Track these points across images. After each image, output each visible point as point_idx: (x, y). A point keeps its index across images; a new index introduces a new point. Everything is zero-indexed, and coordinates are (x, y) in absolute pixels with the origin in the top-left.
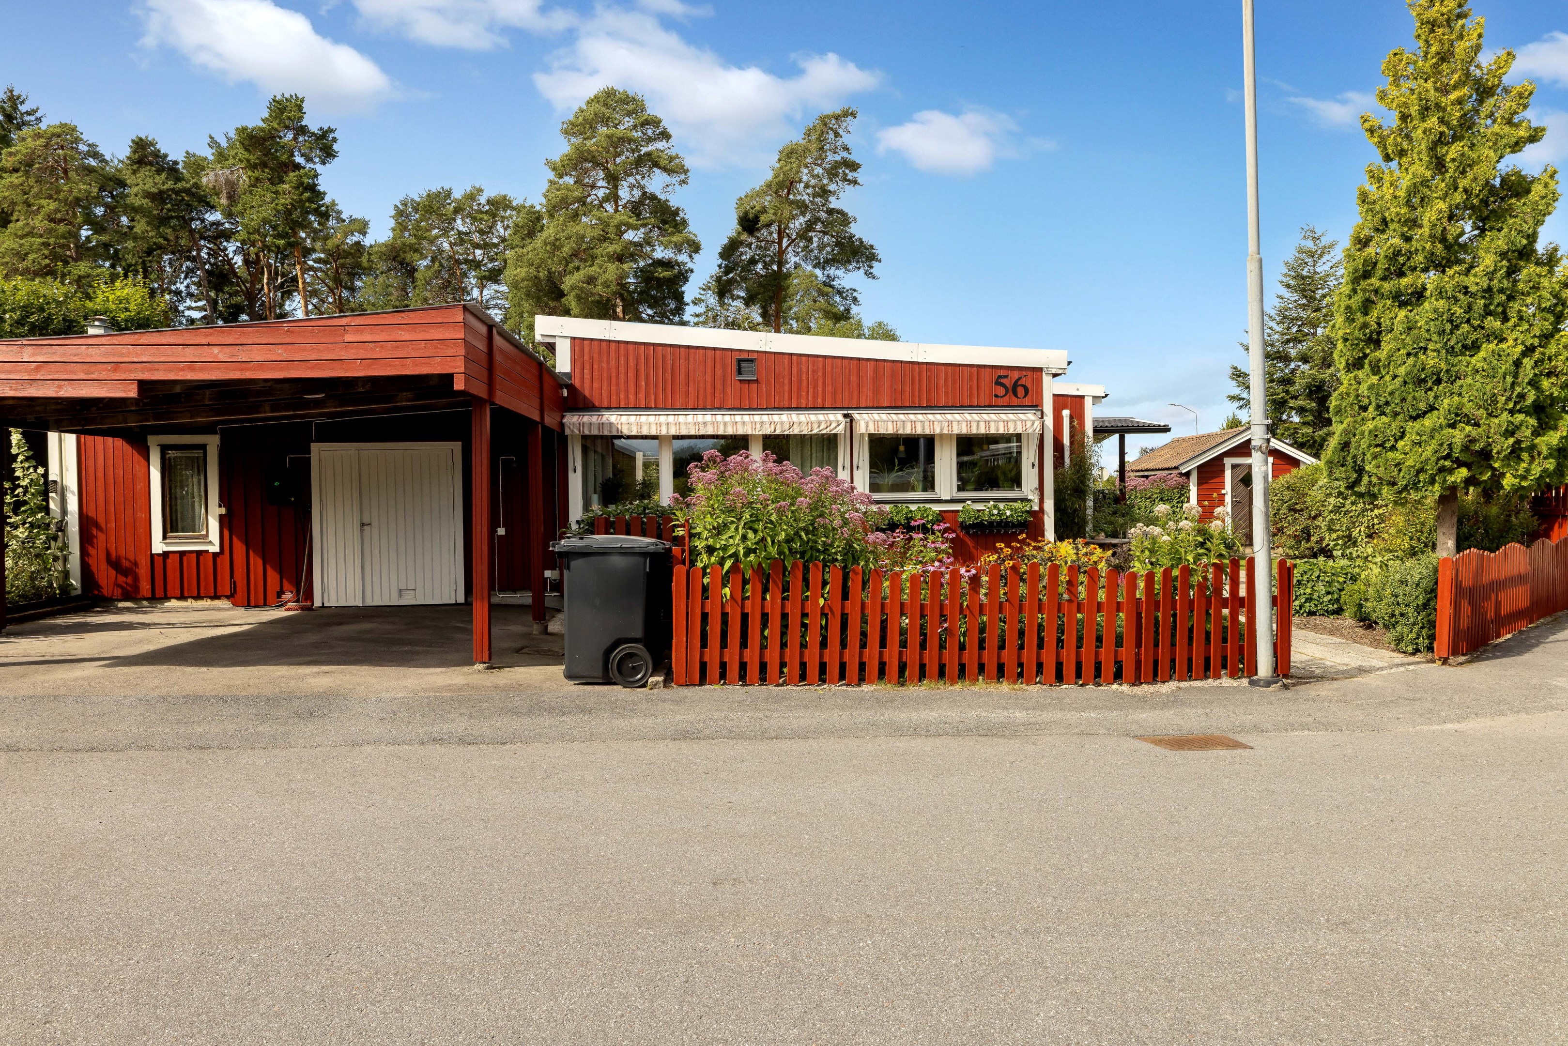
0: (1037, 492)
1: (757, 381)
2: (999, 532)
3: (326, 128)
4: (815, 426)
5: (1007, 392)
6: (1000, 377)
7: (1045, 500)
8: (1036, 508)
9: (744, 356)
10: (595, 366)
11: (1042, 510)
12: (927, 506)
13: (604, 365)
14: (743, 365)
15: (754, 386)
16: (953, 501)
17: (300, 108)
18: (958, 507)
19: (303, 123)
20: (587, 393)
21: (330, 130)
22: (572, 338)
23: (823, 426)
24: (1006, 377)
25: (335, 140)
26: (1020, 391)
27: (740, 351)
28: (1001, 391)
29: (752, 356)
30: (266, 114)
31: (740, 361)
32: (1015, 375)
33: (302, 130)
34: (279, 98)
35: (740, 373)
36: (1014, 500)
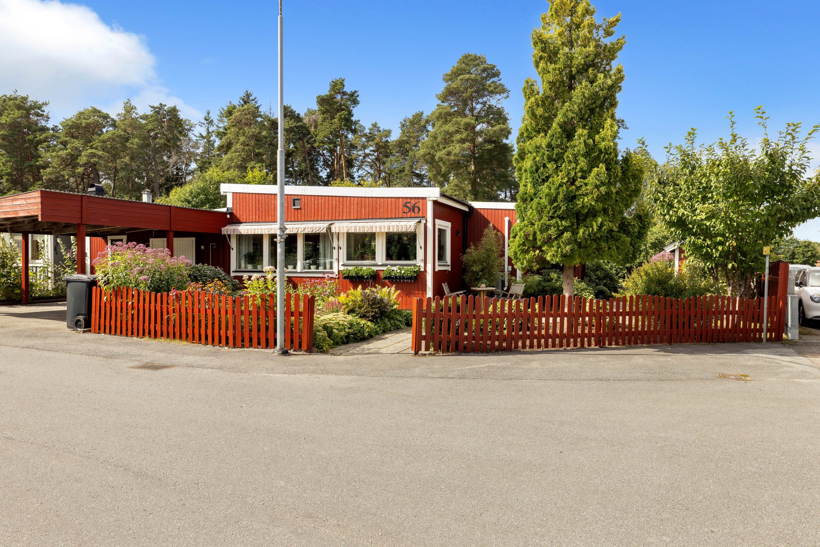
0: (423, 262)
1: (300, 209)
2: (400, 281)
3: (353, 91)
4: (314, 229)
5: (410, 210)
6: (406, 203)
7: (428, 265)
8: (422, 270)
9: (296, 198)
10: (241, 205)
11: (425, 271)
12: (371, 267)
13: (244, 204)
14: (296, 201)
15: (299, 211)
16: (382, 265)
17: (342, 83)
18: (384, 268)
19: (344, 90)
20: (238, 216)
21: (356, 92)
22: (233, 193)
23: (317, 229)
24: (409, 203)
25: (358, 96)
26: (416, 210)
27: (294, 195)
28: (406, 210)
29: (299, 197)
30: (329, 89)
31: (294, 200)
32: (413, 202)
33: (344, 93)
34: (334, 80)
35: (294, 205)
36: (410, 265)
